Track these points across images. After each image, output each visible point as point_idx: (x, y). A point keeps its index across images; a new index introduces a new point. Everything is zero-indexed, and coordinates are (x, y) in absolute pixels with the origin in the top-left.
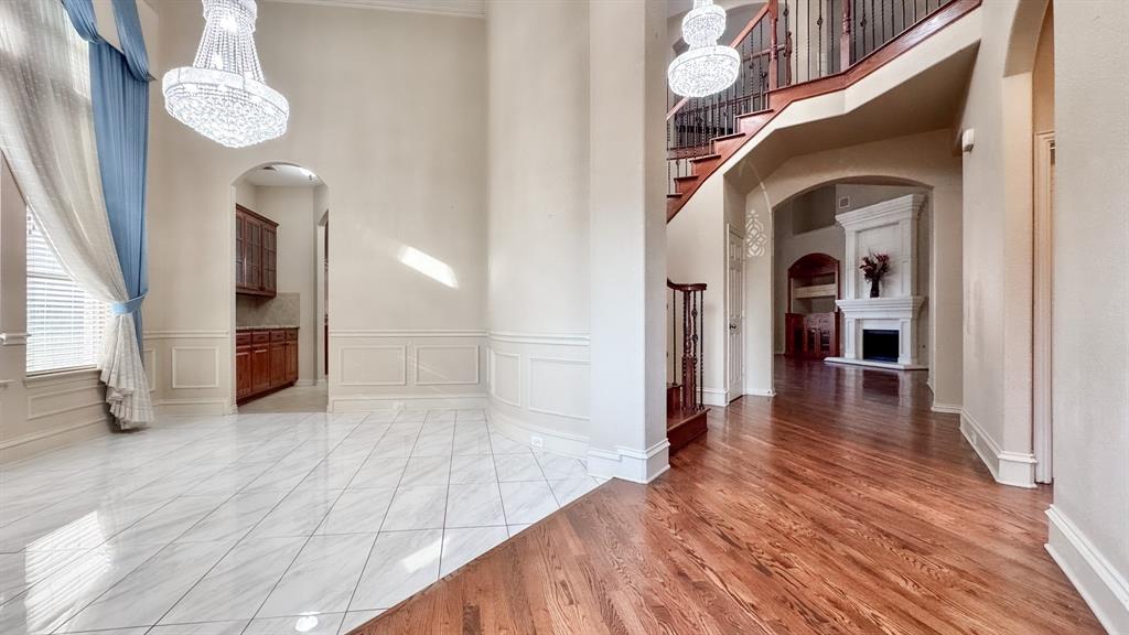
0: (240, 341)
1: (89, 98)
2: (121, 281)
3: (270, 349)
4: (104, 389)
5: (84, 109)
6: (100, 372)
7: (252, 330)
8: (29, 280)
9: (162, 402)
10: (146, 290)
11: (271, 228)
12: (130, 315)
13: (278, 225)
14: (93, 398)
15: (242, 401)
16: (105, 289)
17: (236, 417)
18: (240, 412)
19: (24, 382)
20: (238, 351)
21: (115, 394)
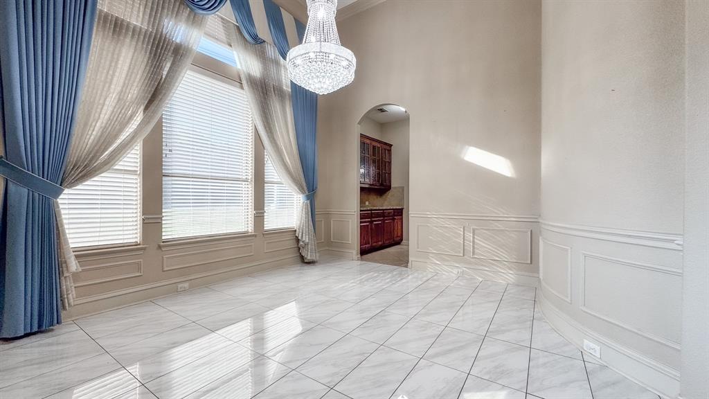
0: (362, 217)
1: (290, 90)
2: (304, 184)
3: (383, 221)
4: (298, 240)
5: (287, 97)
6: (296, 231)
7: (371, 210)
8: (266, 185)
9: (327, 248)
10: (316, 188)
11: (388, 148)
12: (309, 202)
13: (392, 145)
14: (292, 244)
15: (363, 252)
16: (296, 188)
17: (359, 262)
18: (362, 260)
19: (263, 234)
20: (361, 222)
21: (301, 243)
